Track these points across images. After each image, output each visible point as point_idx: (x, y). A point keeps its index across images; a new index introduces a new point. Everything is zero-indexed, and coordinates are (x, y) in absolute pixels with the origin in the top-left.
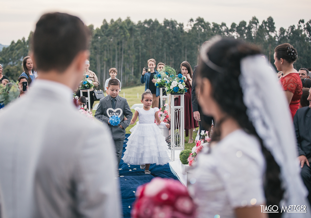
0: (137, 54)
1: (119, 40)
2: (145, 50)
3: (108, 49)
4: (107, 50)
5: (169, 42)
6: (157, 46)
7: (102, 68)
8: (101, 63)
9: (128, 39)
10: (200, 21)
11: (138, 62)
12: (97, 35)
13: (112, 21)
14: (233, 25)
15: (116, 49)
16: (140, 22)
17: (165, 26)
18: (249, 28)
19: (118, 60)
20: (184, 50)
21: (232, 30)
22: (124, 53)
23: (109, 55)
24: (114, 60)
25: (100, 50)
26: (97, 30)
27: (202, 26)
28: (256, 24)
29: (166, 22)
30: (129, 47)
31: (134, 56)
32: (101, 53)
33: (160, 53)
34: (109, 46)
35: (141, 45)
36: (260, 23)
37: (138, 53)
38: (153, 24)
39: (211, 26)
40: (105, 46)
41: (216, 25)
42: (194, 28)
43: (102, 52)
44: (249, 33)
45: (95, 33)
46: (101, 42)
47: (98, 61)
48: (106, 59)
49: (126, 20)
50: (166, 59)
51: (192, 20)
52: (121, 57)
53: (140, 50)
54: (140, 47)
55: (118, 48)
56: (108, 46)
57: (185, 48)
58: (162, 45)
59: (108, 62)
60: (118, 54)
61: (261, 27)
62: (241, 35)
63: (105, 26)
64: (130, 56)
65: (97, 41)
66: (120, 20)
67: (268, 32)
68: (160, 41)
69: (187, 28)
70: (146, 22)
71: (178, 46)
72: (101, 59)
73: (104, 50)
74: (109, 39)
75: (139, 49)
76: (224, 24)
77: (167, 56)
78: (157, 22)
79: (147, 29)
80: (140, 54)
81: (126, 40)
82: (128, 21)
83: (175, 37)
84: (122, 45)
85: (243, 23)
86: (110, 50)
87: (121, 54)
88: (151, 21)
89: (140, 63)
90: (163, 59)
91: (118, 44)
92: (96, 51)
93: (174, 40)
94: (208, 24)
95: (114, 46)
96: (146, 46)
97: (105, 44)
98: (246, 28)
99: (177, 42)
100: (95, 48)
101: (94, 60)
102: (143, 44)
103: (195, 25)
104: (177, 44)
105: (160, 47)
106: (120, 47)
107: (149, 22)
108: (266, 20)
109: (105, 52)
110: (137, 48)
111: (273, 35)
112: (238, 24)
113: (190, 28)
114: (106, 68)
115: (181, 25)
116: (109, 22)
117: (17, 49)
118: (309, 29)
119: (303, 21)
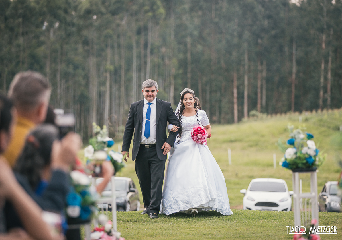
0: (181, 56)
1: (141, 24)
2: (199, 47)
3: (116, 45)
4: (112, 47)
5: (255, 28)
6: (229, 37)
7: (102, 89)
8: (99, 76)
9: (161, 22)
11: (185, 73)
12: (89, 12)
15: (134, 44)
19: (139, 70)
20: (291, 48)
22: (152, 53)
23: (116, 57)
24: (128, 70)
25: (96, 47)
30: (164, 40)
31: (175, 61)
32: (100, 53)
33: (235, 54)
34: (119, 36)
35: (191, 35)
37: (185, 53)
40: (108, 36)
43: (102, 50)
45: (84, 6)
46: (99, 29)
47: (93, 72)
48: (112, 68)
50: (249, 67)
52: (145, 63)
53: (189, 46)
54: (189, 40)
55: (137, 42)
56: (115, 37)
57: (291, 41)
58: (240, 36)
60: (139, 57)
64: (167, 61)
65: (91, 25)
68: (234, 26)
71: (275, 37)
72: (98, 66)
73: (107, 46)
74: (118, 22)
75: (185, 45)
77: (249, 60)
80: (189, 55)
81: (157, 24)
83: (269, 17)
84: (146, 35)
86: (119, 46)
87: (145, 56)
89: (189, 75)
90: (241, 68)
91: (139, 32)
92: (87, 48)
93: (266, 23)
95: (130, 38)
96: (201, 37)
97: (109, 31)
99: (273, 29)
101: (84, 69)
102: (196, 33)
104: (273, 32)
105: (236, 41)
106: (142, 41)
109: (109, 51)
110: (181, 42)
114: (111, 87)
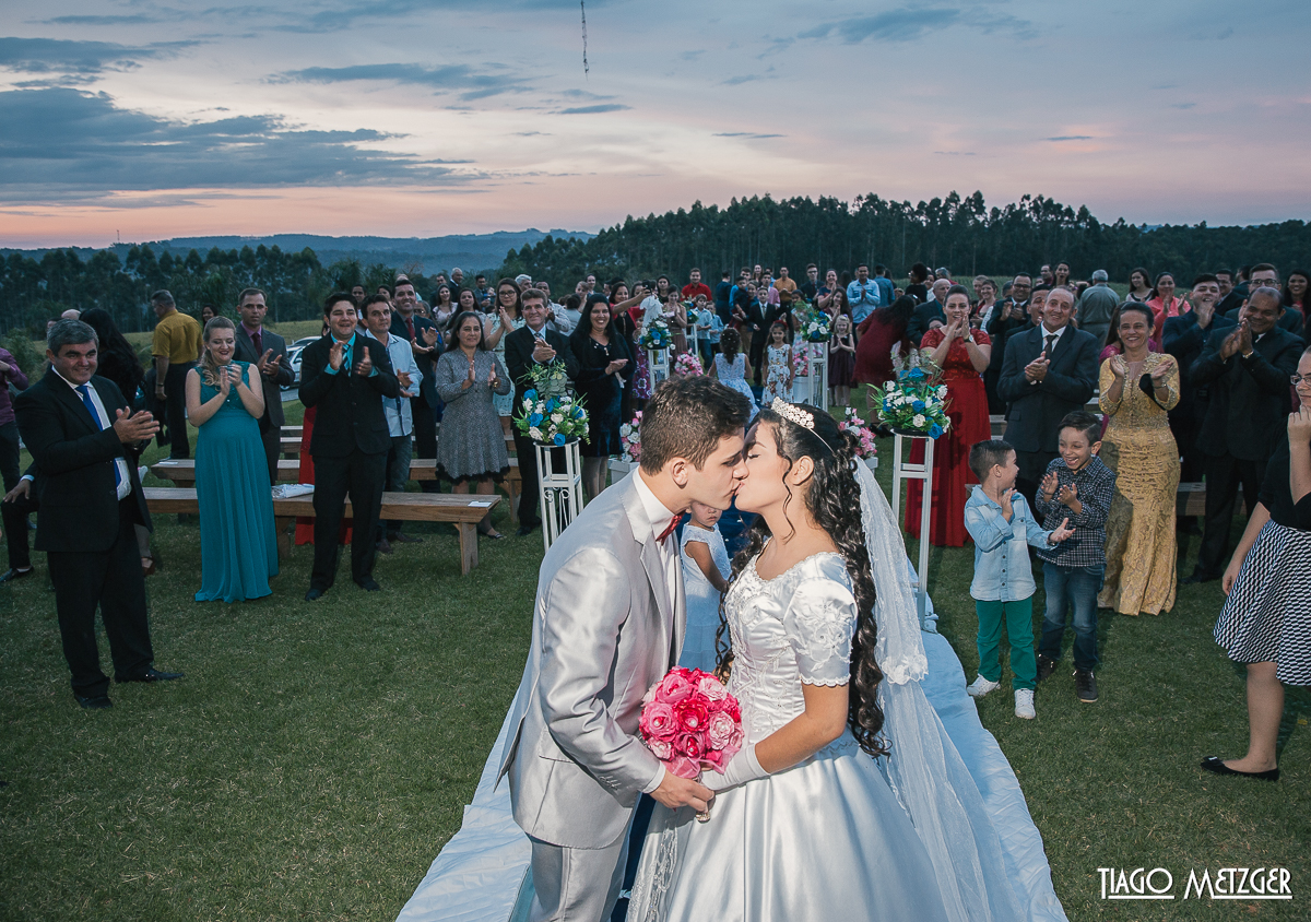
9: (767, 227)
10: (872, 198)
12: (722, 221)
13: (744, 199)
14: (921, 205)
15: (750, 241)
16: (784, 201)
17: (821, 207)
18: (946, 208)
21: (919, 213)
26: (723, 212)
27: (875, 207)
28: (956, 202)
29: (822, 200)
30: (768, 238)
36: (962, 202)
37: (782, 246)
38: (803, 205)
39: (889, 206)
41: (895, 205)
42: (863, 210)
44: (946, 215)
45: (718, 218)
49: (764, 199)
54: (784, 238)
55: (752, 240)
56: (738, 237)
57: (849, 239)
61: (963, 207)
62: (933, 219)
63: (735, 207)
65: (723, 229)
66: (755, 198)
67: (973, 214)
68: (812, 229)
69: (852, 209)
70: (793, 201)
71: (838, 236)
74: (740, 227)
75: (782, 241)
76: (907, 204)
78: (808, 201)
79: (795, 212)
81: (764, 228)
82: (767, 200)
83: (835, 223)
84: (758, 235)
85: (936, 202)
88: (800, 199)
91: (753, 233)
93: (833, 227)
94: (884, 203)
95: (747, 237)
98: (940, 209)
99: (837, 231)
100: (719, 240)
103: (864, 205)
106: (755, 238)
107: (797, 201)
108: (971, 197)
110: (779, 240)
111: (981, 219)
112: (928, 202)
113: (857, 209)
115: (845, 206)
116: (739, 201)
117: (609, 241)
118: (1036, 209)
119: (1028, 198)
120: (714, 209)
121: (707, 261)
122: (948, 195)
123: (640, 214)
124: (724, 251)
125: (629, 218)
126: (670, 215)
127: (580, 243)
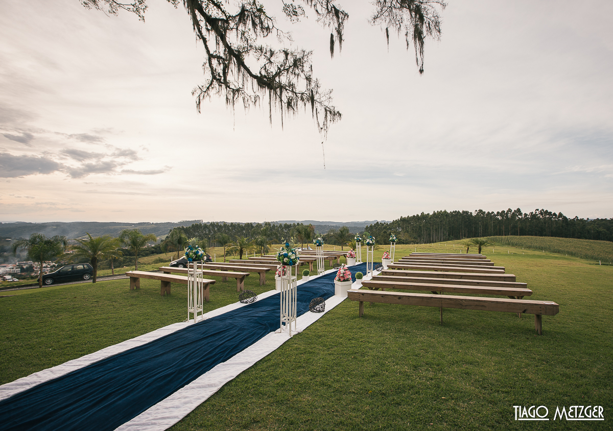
1: (441, 220)
4: (435, 224)
5: (465, 221)
10: (481, 211)
13: (438, 211)
14: (498, 213)
16: (451, 212)
18: (507, 214)
21: (497, 215)
22: (443, 226)
27: (482, 213)
28: (511, 212)
29: (463, 212)
30: (446, 223)
34: (437, 222)
36: (513, 211)
39: (486, 213)
41: (489, 213)
42: (477, 214)
44: (507, 216)
45: (430, 217)
46: (433, 221)
51: (476, 211)
59: (436, 229)
61: (513, 213)
62: (503, 217)
63: (434, 213)
65: (431, 220)
66: (441, 211)
67: (517, 215)
68: (460, 220)
69: (474, 214)
70: (453, 212)
74: (437, 219)
76: (493, 212)
78: (459, 212)
79: (454, 215)
81: (444, 220)
82: (445, 212)
85: (503, 212)
86: (437, 224)
88: (456, 211)
91: (441, 222)
93: (467, 220)
95: (439, 223)
97: (435, 221)
98: (505, 214)
99: (469, 221)
100: (430, 224)
102: (452, 222)
108: (516, 210)
111: (520, 217)
112: (500, 212)
113: (475, 214)
115: (471, 213)
116: (436, 212)
117: (396, 223)
118: (541, 213)
119: (538, 210)
120: (428, 214)
121: (426, 230)
122: (507, 209)
123: (405, 216)
124: (431, 227)
125: (402, 217)
126: (414, 216)
127: (387, 224)
